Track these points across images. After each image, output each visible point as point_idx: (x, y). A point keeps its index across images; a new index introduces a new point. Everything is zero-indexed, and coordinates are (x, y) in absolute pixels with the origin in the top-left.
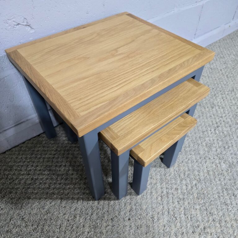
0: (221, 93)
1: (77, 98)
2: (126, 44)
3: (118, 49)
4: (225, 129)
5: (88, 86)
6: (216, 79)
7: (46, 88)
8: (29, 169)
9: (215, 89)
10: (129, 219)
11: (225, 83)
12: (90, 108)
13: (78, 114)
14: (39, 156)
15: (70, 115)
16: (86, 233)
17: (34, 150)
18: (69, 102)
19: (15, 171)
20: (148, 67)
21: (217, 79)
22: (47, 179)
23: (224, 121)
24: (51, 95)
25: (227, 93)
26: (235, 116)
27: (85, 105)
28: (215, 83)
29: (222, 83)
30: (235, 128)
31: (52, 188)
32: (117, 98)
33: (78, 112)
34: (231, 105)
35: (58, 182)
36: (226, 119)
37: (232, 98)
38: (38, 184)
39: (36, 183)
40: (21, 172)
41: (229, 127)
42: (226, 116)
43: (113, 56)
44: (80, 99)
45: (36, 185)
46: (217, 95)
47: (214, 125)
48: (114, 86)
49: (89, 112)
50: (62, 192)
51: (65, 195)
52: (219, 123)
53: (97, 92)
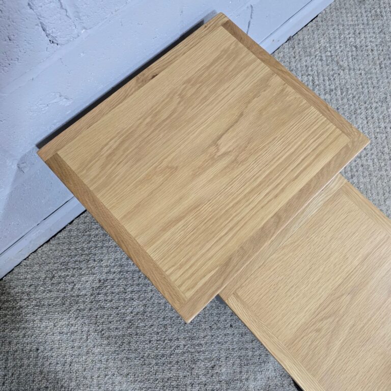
0: (366, 105)
1: (176, 264)
2: (231, 127)
3: (219, 142)
4: (362, 180)
5: (188, 237)
6: (361, 74)
7: (130, 246)
8: (91, 266)
9: (357, 98)
10: (231, 326)
11: (375, 82)
12: (196, 284)
13: (184, 296)
14: (100, 245)
15: (172, 298)
16: (182, 347)
17: (90, 235)
18: (167, 273)
19: (72, 270)
20: (268, 186)
21: (363, 72)
22: (119, 279)
23: (362, 166)
24: (139, 260)
25: (374, 105)
26: (381, 154)
27: (189, 278)
28: (359, 82)
29: (369, 82)
30: (376, 177)
31: (129, 291)
32: (230, 259)
33: (183, 293)
34: (378, 133)
35: (135, 283)
36: (367, 160)
37: (381, 117)
38: (109, 287)
39: (106, 286)
40: (81, 271)
41: (368, 177)
42: (367, 154)
43: (214, 160)
44: (181, 266)
45: (107, 288)
46: (359, 111)
47: (347, 174)
48: (223, 234)
49: (197, 292)
50: (142, 297)
51: (148, 300)
52: (355, 170)
53: (201, 249)
